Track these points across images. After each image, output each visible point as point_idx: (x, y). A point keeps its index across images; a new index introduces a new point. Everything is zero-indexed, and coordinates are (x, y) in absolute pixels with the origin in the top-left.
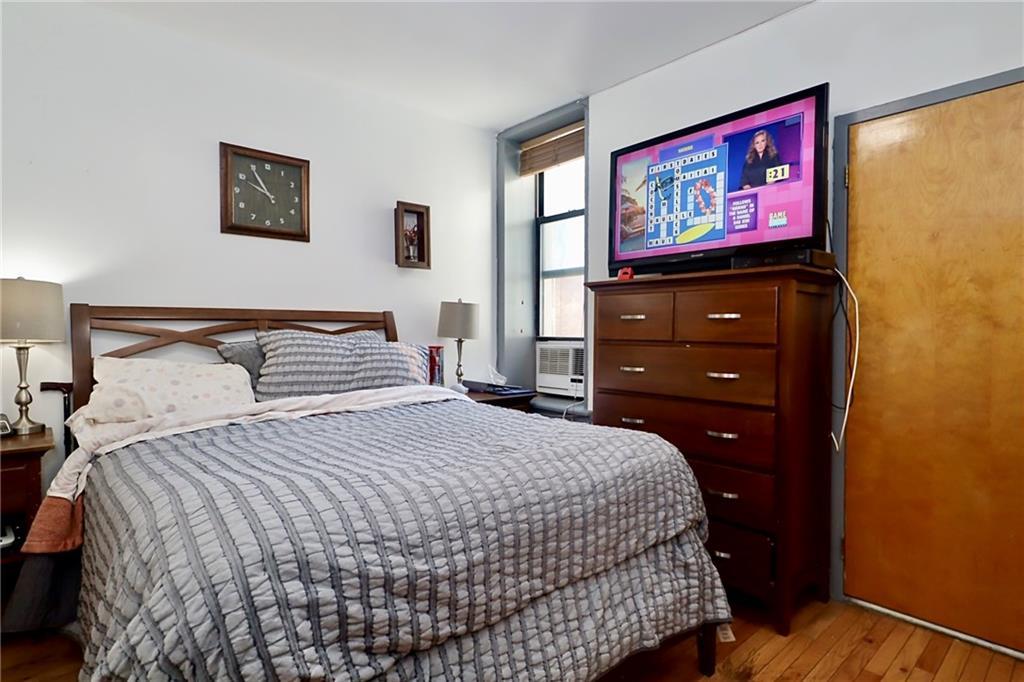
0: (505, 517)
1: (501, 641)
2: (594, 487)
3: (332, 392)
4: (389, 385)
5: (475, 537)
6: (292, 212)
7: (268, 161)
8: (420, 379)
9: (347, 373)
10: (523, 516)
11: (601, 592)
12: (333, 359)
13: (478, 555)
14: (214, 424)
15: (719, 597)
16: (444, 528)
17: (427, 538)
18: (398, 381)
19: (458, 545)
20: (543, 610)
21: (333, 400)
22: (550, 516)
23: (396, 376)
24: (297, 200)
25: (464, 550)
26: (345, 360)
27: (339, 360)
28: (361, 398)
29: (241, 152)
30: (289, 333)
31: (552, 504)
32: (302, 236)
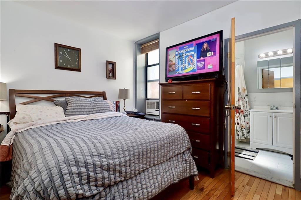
0: (135, 148)
1: (134, 182)
2: (160, 139)
3: (88, 114)
4: (104, 112)
5: (127, 153)
6: (76, 63)
7: (69, 49)
8: (113, 110)
9: (92, 109)
10: (141, 147)
11: (162, 168)
12: (88, 105)
13: (128, 158)
14: (52, 123)
15: (195, 168)
16: (118, 151)
17: (113, 154)
18: (107, 111)
19: (122, 155)
20: (146, 173)
21: (88, 116)
22: (148, 147)
23: (106, 110)
24: (77, 60)
25: (124, 157)
26: (91, 105)
27: (90, 105)
28: (96, 116)
29: (61, 46)
30: (75, 97)
31: (149, 144)
32: (79, 70)
